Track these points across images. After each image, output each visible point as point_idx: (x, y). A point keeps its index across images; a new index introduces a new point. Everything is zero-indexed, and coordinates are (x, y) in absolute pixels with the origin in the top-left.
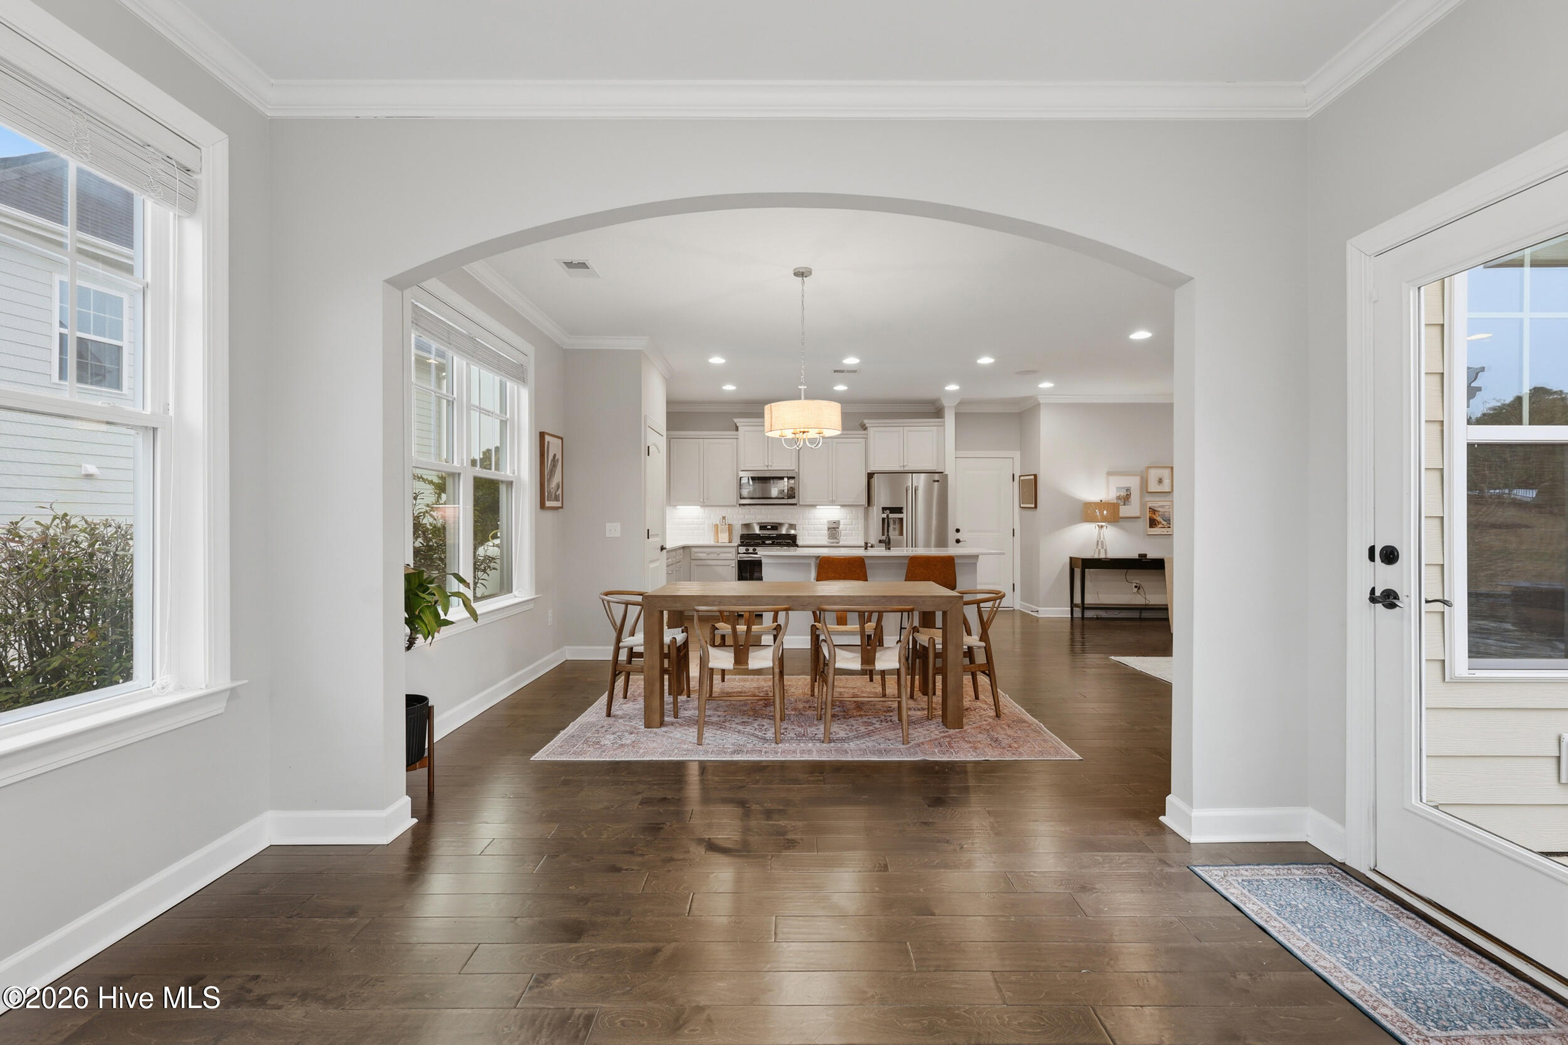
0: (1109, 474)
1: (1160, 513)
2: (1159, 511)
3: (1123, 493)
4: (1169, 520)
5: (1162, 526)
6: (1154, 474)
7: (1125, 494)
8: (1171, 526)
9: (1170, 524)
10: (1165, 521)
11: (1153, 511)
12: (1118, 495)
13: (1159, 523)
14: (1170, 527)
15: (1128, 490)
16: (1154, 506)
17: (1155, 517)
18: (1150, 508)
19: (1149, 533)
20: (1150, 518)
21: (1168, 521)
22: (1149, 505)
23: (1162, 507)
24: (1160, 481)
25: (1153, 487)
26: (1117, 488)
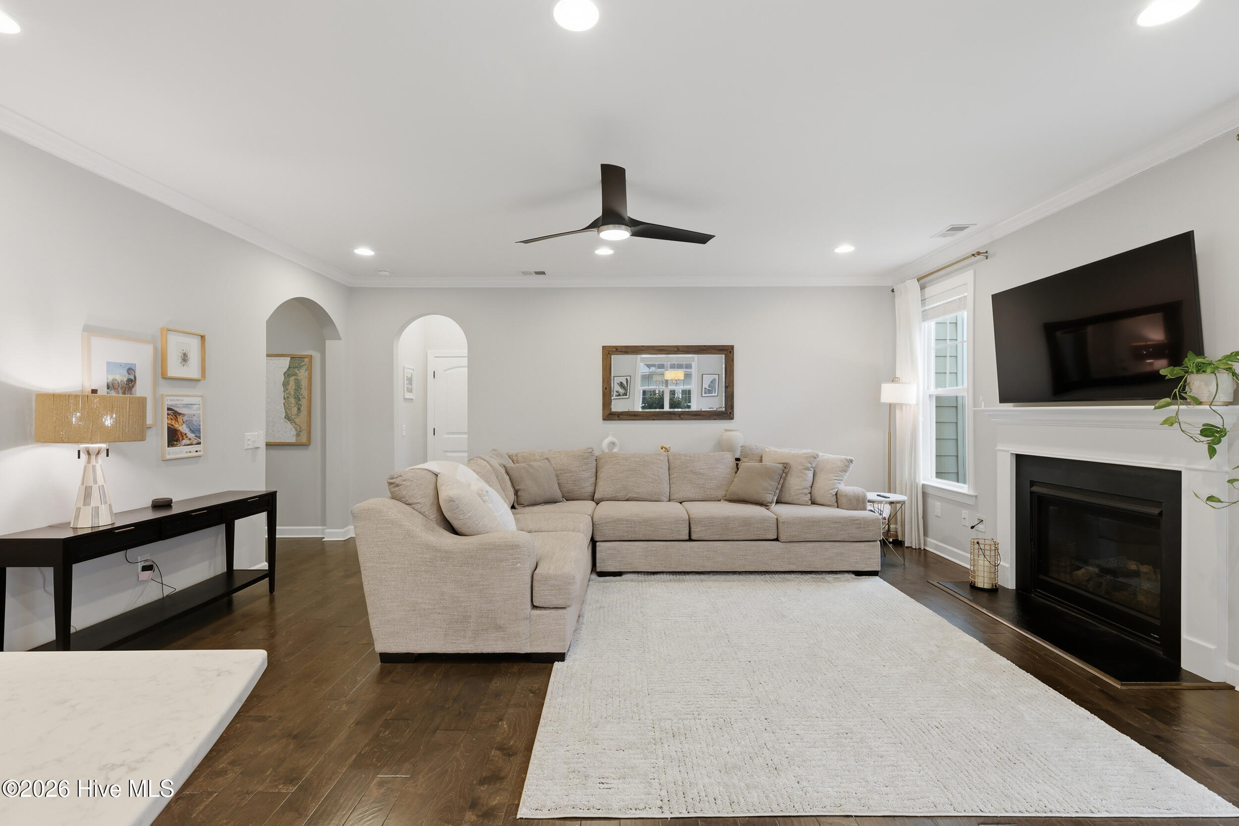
0: (90, 330)
1: (185, 418)
2: (184, 415)
3: (121, 377)
4: (199, 431)
5: (188, 442)
6: (175, 344)
7: (125, 379)
8: (202, 441)
9: (200, 438)
10: (192, 431)
11: (174, 414)
12: (111, 378)
13: (184, 435)
14: (199, 443)
15: (131, 370)
16: (176, 406)
17: (176, 426)
18: (169, 409)
19: (168, 457)
20: (168, 428)
21: (196, 431)
22: (168, 402)
23: (188, 406)
24: (185, 358)
25: (175, 369)
26: (109, 364)
